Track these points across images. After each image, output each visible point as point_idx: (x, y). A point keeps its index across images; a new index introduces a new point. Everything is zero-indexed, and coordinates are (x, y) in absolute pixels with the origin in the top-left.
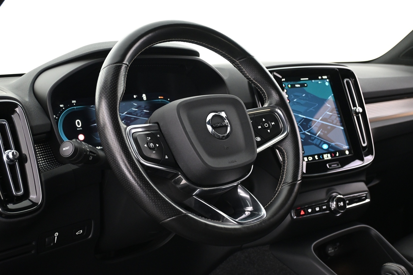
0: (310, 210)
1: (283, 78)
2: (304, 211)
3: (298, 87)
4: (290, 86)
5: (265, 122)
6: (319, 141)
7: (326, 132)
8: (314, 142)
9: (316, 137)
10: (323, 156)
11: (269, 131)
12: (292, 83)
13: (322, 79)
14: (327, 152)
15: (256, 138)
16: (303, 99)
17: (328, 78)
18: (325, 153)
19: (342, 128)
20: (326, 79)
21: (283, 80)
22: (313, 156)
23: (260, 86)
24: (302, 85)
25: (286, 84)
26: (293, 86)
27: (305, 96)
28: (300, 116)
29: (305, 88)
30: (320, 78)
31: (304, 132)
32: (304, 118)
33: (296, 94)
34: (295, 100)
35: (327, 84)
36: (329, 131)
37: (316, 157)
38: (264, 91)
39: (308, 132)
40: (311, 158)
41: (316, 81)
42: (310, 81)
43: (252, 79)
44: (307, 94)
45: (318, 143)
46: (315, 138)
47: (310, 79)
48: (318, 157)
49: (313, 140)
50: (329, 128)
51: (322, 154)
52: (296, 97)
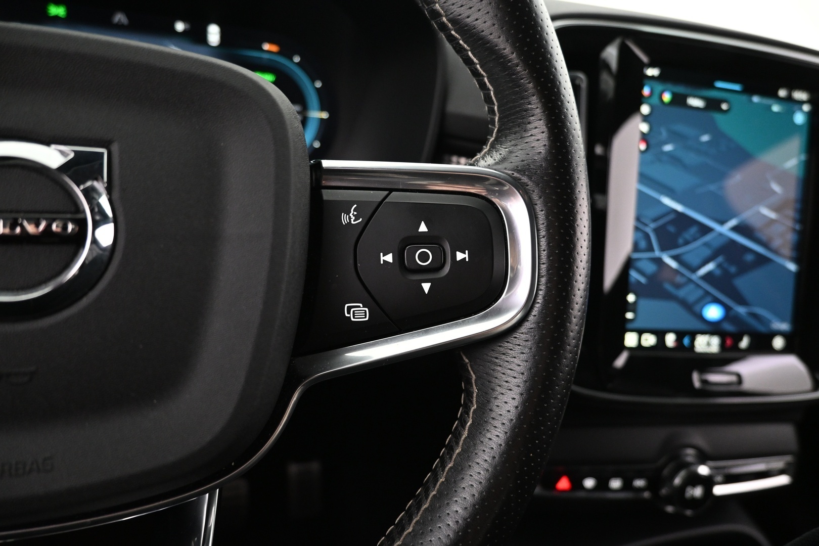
0: (589, 483)
1: (652, 65)
2: (572, 481)
3: (697, 109)
4: (667, 97)
5: (423, 240)
6: (700, 293)
7: (733, 269)
8: (681, 293)
9: (694, 277)
10: (693, 340)
11: (426, 287)
12: (680, 89)
13: (789, 99)
14: (713, 329)
15: (349, 308)
16: (699, 149)
17: (809, 102)
18: (703, 333)
19: (792, 267)
20: (802, 103)
21: (652, 72)
22: (661, 335)
23: (475, 60)
24: (713, 105)
25: (659, 87)
26: (679, 100)
27: (707, 142)
28: (667, 201)
29: (718, 117)
30: (782, 93)
31: (657, 253)
32: (675, 211)
33: (680, 128)
34: (668, 148)
35: (799, 118)
36: (744, 268)
37: (670, 340)
38: (492, 93)
39: (675, 258)
40: (649, 340)
41: (766, 101)
42: (744, 98)
43: (444, 19)
44: (718, 135)
45: (691, 298)
46: (690, 281)
47: (749, 90)
48: (679, 340)
49: (678, 286)
50: (749, 258)
51: (693, 335)
52: (675, 137)
